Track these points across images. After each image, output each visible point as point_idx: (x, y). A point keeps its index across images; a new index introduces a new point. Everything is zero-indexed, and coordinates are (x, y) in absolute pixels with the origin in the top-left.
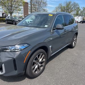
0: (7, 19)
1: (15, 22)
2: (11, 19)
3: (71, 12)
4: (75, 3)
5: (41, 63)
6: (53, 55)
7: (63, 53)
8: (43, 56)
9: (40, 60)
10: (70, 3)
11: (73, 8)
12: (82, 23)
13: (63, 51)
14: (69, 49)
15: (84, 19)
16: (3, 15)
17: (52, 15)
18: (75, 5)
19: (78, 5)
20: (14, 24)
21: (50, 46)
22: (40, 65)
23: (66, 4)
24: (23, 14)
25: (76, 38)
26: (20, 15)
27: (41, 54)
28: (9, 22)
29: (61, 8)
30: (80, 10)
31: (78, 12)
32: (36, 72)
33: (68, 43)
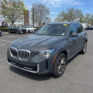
0: (10, 29)
1: (19, 31)
2: (14, 28)
3: (74, 19)
4: (78, 10)
5: (63, 65)
6: (70, 59)
7: (76, 58)
8: (64, 59)
9: (62, 62)
10: (72, 10)
11: (76, 15)
12: (87, 30)
13: (76, 57)
14: (80, 55)
15: (88, 26)
16: (3, 24)
17: (66, 25)
18: (78, 12)
19: (81, 12)
20: (17, 33)
21: (68, 51)
22: (62, 67)
23: (68, 11)
24: (23, 23)
25: (86, 44)
26: (20, 23)
27: (63, 57)
28: (12, 31)
29: (64, 15)
30: (83, 16)
31: (81, 18)
32: (60, 72)
33: (80, 49)
